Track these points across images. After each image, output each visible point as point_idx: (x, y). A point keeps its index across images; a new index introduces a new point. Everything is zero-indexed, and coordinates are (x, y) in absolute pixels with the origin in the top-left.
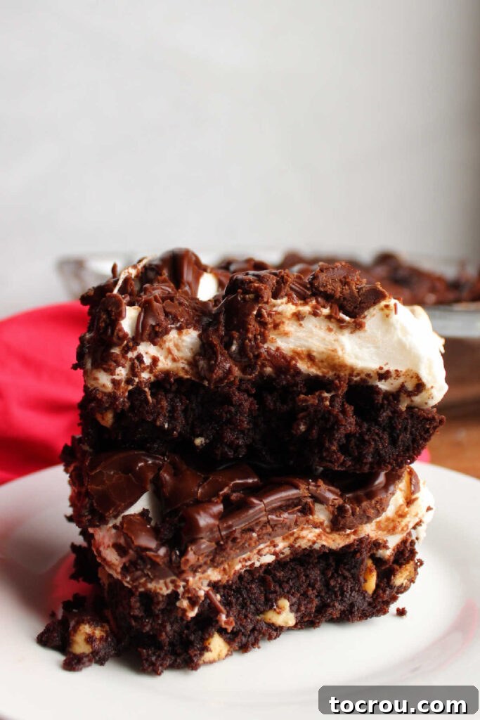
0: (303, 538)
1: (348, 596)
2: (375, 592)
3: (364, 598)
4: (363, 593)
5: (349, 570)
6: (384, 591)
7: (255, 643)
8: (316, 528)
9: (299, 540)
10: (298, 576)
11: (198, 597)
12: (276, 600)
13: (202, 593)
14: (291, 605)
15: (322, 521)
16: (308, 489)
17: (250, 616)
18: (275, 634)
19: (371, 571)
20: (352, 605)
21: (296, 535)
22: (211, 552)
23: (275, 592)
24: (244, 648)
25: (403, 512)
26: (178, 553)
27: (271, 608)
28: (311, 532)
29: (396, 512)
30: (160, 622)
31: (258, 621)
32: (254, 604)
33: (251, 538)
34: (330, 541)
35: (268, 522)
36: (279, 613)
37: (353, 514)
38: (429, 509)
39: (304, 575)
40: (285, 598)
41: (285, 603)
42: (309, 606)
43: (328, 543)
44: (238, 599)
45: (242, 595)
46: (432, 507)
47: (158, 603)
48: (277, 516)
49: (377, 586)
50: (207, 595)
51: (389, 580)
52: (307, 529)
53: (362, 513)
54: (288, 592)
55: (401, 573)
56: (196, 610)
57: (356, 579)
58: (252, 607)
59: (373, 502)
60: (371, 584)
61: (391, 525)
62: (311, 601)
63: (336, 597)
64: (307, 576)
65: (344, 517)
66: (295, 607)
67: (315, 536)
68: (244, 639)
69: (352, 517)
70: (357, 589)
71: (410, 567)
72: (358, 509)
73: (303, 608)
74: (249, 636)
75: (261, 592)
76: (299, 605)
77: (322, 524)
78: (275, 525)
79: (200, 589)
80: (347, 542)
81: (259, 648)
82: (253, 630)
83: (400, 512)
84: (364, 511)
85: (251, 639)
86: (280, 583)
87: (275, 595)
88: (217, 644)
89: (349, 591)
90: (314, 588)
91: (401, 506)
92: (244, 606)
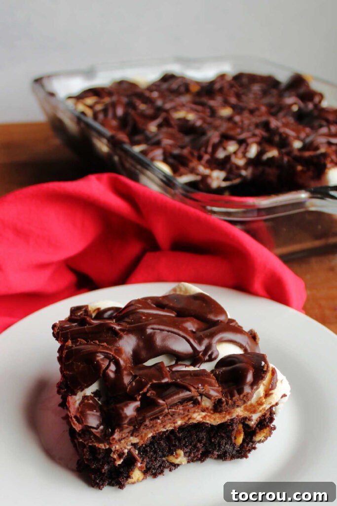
0: (194, 419)
1: (223, 448)
2: (242, 445)
3: (234, 448)
4: (234, 445)
5: (225, 433)
6: (248, 444)
7: (162, 472)
8: (203, 412)
9: (191, 420)
10: (191, 435)
11: (124, 454)
12: (175, 451)
13: (126, 451)
14: (185, 453)
15: (208, 407)
16: (198, 391)
17: (158, 459)
18: (174, 468)
19: (240, 433)
20: (225, 453)
21: (189, 416)
22: (131, 431)
23: (175, 445)
24: (155, 475)
25: (261, 402)
26: (110, 430)
27: (172, 454)
28: (199, 415)
29: (257, 402)
30: (101, 463)
31: (163, 461)
32: (162, 452)
33: (157, 423)
34: (212, 420)
35: (169, 413)
36: (177, 458)
37: (227, 404)
38: (284, 396)
39: (196, 435)
40: (181, 449)
41: (181, 452)
42: (197, 454)
43: (210, 421)
44: (151, 449)
45: (154, 447)
46: (286, 394)
47: (100, 453)
48: (175, 409)
49: (244, 440)
50: (129, 452)
51: (252, 438)
52: (198, 412)
53: (233, 403)
54: (184, 445)
55: (260, 434)
56: (122, 460)
57: (229, 438)
58: (160, 453)
59: (242, 396)
60: (240, 440)
61: (253, 409)
62: (198, 451)
63: (215, 447)
64: (197, 436)
65: (221, 406)
66: (187, 454)
67: (201, 418)
68: (154, 471)
69: (226, 406)
70: (229, 443)
71: (266, 431)
72: (230, 401)
73: (192, 455)
74: (158, 469)
75: (167, 445)
76: (190, 453)
77: (207, 409)
78: (174, 414)
79: (125, 448)
80: (223, 421)
81: (163, 475)
82: (160, 466)
83: (259, 402)
84: (235, 402)
85: (159, 471)
86: (179, 440)
87: (175, 448)
88: (137, 474)
89: (224, 445)
90: (201, 443)
91: (261, 398)
92: (155, 452)
